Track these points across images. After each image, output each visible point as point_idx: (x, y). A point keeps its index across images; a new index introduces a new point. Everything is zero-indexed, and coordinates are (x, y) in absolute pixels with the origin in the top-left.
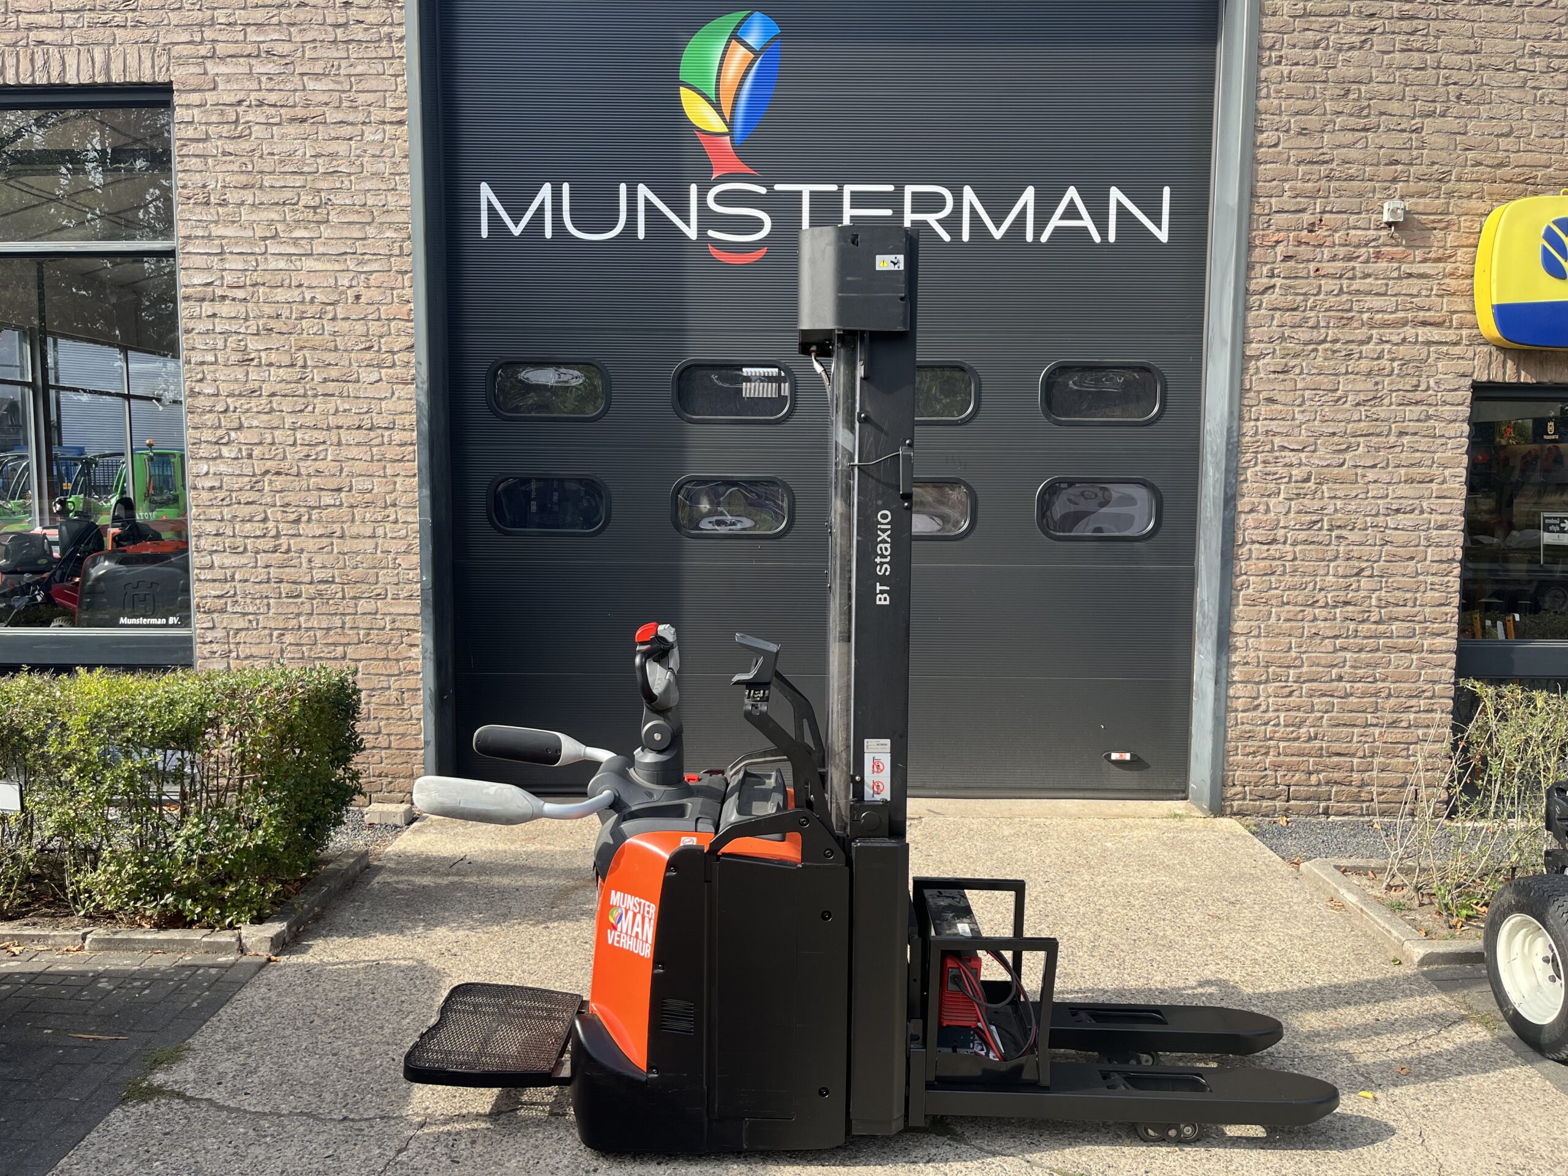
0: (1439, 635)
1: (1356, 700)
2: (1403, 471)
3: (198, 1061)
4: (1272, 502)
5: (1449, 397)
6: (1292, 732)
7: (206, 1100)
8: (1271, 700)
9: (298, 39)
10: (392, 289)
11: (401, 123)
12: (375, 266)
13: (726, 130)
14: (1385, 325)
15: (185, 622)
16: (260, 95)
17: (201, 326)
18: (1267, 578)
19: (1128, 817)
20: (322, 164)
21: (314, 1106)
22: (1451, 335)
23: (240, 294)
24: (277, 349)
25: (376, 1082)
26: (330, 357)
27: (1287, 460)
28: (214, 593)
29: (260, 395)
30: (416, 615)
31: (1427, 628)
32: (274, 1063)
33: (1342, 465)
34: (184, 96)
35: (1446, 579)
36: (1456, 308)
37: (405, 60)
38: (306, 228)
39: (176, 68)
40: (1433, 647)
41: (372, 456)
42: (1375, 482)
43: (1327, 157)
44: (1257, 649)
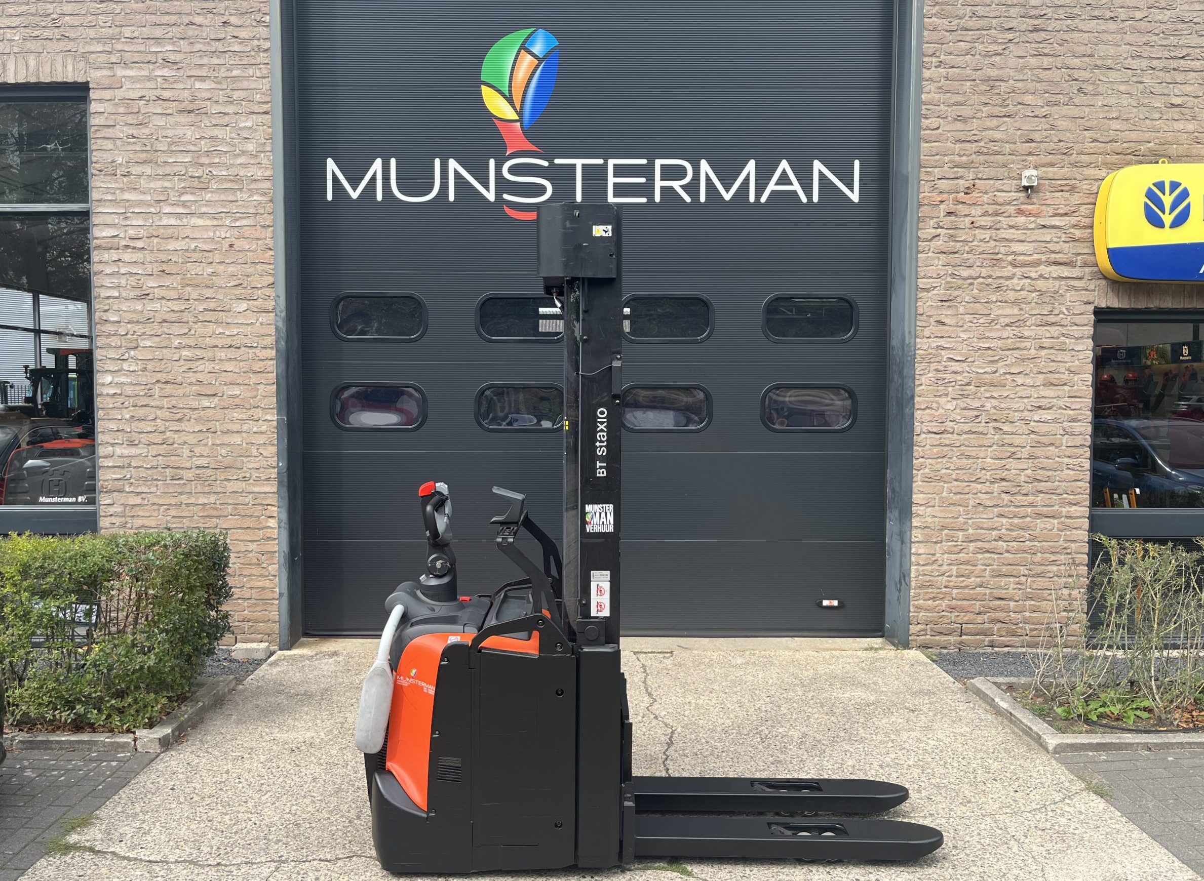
0: (1075, 504)
1: (1011, 556)
2: (1041, 376)
3: (104, 826)
4: (942, 400)
5: (1077, 319)
6: (963, 581)
7: (111, 852)
8: (946, 556)
9: (188, 49)
10: (258, 239)
11: (266, 113)
12: (245, 222)
13: (516, 117)
14: (1024, 265)
15: (92, 501)
16: (158, 92)
17: (108, 271)
18: (940, 460)
19: (835, 650)
20: (204, 145)
21: (194, 856)
22: (1076, 272)
23: (139, 244)
24: (168, 286)
25: (242, 839)
26: (208, 293)
27: (953, 369)
28: (114, 476)
29: (153, 322)
30: (274, 493)
31: (1065, 498)
32: (163, 827)
33: (995, 372)
34: (97, 91)
35: (1080, 460)
36: (1080, 251)
37: (269, 66)
38: (191, 194)
39: (92, 71)
40: (1070, 514)
41: (240, 369)
42: (1022, 385)
43: (976, 138)
44: (934, 516)
